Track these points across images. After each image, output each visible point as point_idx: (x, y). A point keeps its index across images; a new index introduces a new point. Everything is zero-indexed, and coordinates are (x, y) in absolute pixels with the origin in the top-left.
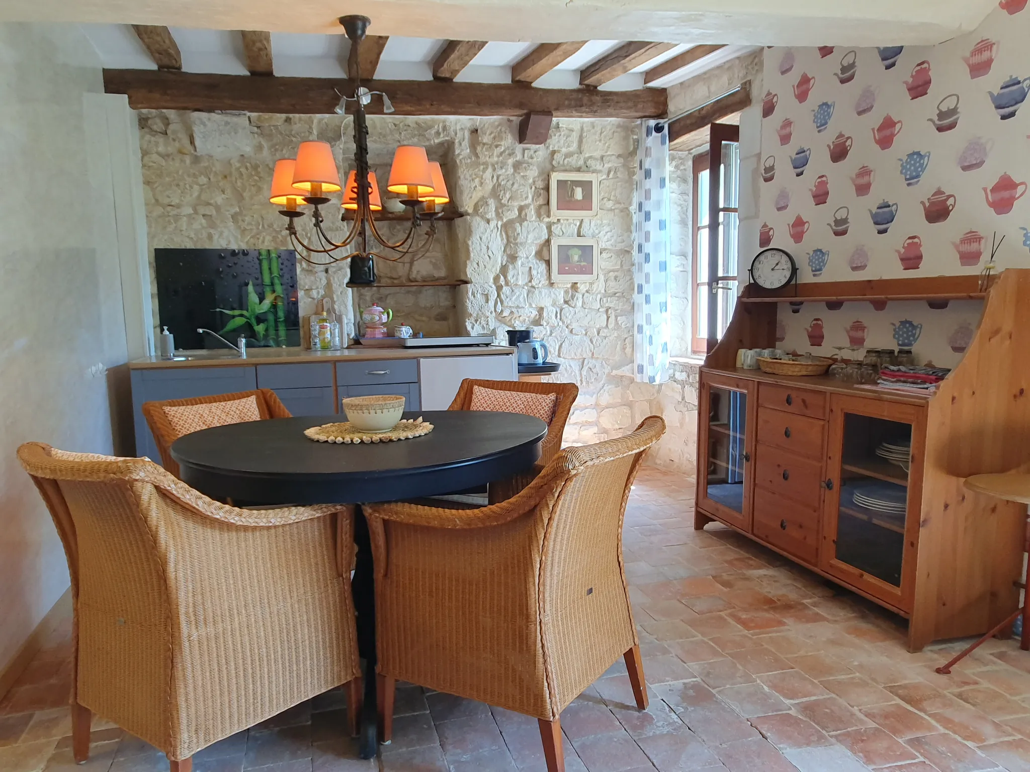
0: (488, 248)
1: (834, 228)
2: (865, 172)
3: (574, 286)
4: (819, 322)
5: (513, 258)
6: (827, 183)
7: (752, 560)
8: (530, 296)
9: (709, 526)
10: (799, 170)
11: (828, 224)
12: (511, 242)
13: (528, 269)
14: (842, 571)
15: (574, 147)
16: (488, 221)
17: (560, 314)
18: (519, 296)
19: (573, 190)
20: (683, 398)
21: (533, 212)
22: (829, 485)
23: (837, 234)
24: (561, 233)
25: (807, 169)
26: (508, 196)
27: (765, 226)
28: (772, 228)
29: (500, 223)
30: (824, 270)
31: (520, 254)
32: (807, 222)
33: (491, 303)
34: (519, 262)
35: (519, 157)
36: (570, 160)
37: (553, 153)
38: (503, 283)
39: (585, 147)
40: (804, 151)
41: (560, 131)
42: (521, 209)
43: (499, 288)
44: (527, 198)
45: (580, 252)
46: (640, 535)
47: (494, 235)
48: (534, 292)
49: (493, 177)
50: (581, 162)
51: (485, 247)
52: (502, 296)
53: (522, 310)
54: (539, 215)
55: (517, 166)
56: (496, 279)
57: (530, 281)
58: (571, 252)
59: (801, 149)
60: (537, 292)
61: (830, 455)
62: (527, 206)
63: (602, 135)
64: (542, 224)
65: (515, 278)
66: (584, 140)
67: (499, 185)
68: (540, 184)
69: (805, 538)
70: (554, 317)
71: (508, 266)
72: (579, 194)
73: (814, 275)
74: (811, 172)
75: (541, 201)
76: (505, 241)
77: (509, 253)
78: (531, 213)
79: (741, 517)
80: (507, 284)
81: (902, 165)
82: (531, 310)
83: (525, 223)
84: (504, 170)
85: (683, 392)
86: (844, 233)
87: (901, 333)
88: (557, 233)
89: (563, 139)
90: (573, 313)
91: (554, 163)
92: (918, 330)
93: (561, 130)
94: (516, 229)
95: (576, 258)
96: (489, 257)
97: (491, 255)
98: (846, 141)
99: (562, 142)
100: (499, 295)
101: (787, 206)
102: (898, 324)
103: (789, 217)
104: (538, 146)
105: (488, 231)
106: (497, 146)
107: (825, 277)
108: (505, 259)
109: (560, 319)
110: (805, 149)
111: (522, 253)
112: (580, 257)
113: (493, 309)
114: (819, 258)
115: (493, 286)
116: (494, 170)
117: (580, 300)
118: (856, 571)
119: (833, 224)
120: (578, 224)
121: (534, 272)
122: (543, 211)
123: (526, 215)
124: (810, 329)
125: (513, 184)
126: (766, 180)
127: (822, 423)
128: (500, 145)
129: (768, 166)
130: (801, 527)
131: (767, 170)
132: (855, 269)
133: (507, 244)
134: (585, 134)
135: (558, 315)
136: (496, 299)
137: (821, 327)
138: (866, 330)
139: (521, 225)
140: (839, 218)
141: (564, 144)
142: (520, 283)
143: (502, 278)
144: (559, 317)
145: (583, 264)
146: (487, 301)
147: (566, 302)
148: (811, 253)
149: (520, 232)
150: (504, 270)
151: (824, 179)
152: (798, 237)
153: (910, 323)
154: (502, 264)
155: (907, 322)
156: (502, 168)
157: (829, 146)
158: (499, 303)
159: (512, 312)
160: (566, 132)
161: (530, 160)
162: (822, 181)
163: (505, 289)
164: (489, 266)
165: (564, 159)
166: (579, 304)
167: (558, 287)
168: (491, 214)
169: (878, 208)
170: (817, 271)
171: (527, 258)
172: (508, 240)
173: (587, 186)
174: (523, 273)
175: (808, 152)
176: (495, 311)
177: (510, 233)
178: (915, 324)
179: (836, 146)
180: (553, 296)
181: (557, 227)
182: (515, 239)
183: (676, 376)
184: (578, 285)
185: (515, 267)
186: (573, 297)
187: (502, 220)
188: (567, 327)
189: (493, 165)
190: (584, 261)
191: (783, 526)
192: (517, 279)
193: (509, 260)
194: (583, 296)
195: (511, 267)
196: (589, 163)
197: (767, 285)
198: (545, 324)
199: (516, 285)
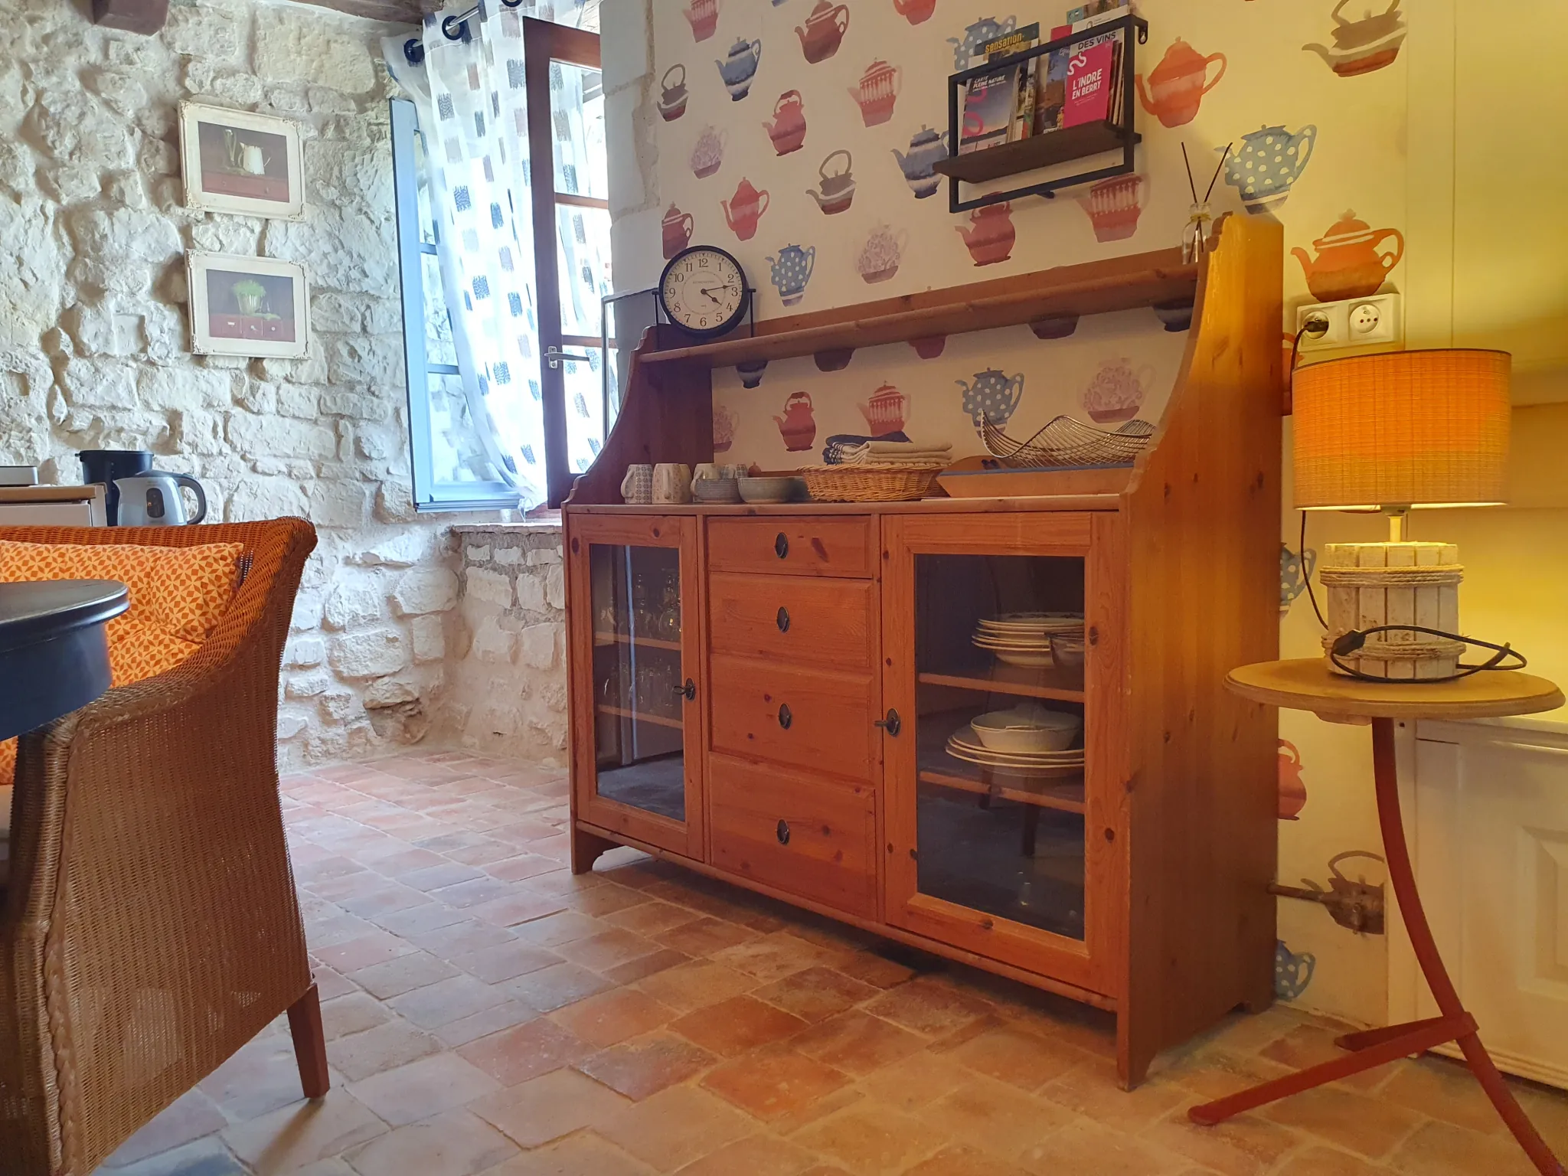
0: (20, 261)
1: (822, 197)
2: (880, 73)
3: (255, 365)
4: (804, 400)
5: (93, 292)
6: (801, 106)
7: (716, 924)
8: (143, 384)
9: (605, 861)
10: (738, 88)
11: (809, 192)
12: (87, 255)
13: (135, 320)
14: (940, 921)
15: (236, 57)
16: (17, 197)
17: (224, 430)
18: (114, 383)
19: (239, 150)
20: (515, 602)
21: (140, 190)
22: (893, 726)
23: (828, 209)
24: (217, 246)
25: (755, 83)
26: (69, 142)
27: (673, 211)
28: (689, 215)
29: (51, 207)
30: (807, 287)
31: (112, 283)
32: (764, 192)
33: (38, 398)
34: (111, 304)
35: (94, 56)
36: (229, 82)
37: (184, 62)
38: (69, 351)
39: (263, 59)
40: (747, 47)
41: (198, 13)
42: (108, 180)
43: (58, 363)
44: (120, 154)
45: (262, 290)
46: (447, 908)
47: (34, 232)
48: (153, 377)
49: (24, 92)
50: (256, 95)
51: (12, 260)
52: (68, 381)
53: (126, 413)
54: (156, 199)
55: (89, 77)
56: (48, 340)
57: (144, 350)
58: (239, 288)
59: (739, 43)
60: (162, 375)
61: (889, 654)
62: (126, 174)
63: (303, 41)
64: (166, 220)
65: (101, 340)
66: (261, 45)
67: (44, 113)
68: (156, 125)
69: (838, 856)
70: (209, 435)
71: (80, 310)
72: (254, 161)
73: (786, 303)
74: (764, 89)
75: (161, 164)
76: (69, 251)
77: (81, 278)
78: (137, 189)
79: (683, 830)
80: (80, 350)
81: (957, 51)
82: (148, 415)
83: (122, 213)
84: (54, 79)
85: (514, 589)
86: (844, 205)
87: (979, 398)
88: (207, 244)
89: (207, 35)
90: (255, 426)
91: (188, 83)
92: (1016, 387)
93: (203, 11)
94: (96, 224)
95: (253, 302)
96: (26, 284)
97: (29, 277)
98: (835, 16)
99: (205, 38)
100: (58, 379)
101: (719, 163)
102: (971, 381)
103: (724, 186)
104: (143, 38)
105: (19, 220)
106: (32, 20)
107: (810, 303)
108: (72, 293)
109: (225, 439)
110: (749, 42)
111: (117, 284)
112: (263, 300)
113: (43, 411)
114: (794, 265)
115: (41, 355)
116: (27, 74)
117: (272, 398)
118: (970, 915)
119: (819, 190)
120: (258, 229)
121: (152, 331)
122: (167, 189)
123: (122, 192)
124: (784, 418)
125: (82, 116)
126: (669, 116)
127: (866, 585)
128: (42, 19)
129: (670, 87)
130: (826, 830)
131: (669, 95)
132: (871, 278)
133: (74, 259)
134: (260, 33)
135: (220, 429)
136: (52, 389)
137: (807, 409)
138: (904, 403)
139: (110, 215)
140: (831, 175)
141: (211, 45)
142: (116, 351)
143: (65, 337)
144: (221, 434)
145: (269, 316)
146: (25, 390)
147: (238, 402)
148: (777, 256)
149: (108, 231)
150: (69, 319)
151: (794, 98)
152: (745, 227)
153: (998, 375)
154: (63, 304)
155: (991, 373)
156: (48, 73)
157: (798, 30)
158: (60, 397)
159: (97, 420)
160: (216, 19)
161: (125, 68)
162: (790, 104)
163: (76, 365)
164: (26, 307)
165: (214, 79)
166: (270, 406)
167: (216, 367)
168: (25, 181)
169: (913, 145)
170: (792, 291)
171: (133, 294)
172: (75, 248)
173: (273, 146)
174: (122, 329)
175: (757, 45)
176: (51, 416)
177: (81, 232)
178: (1008, 375)
179: (814, 28)
180: (204, 386)
181: (206, 231)
182: (97, 248)
183: (497, 558)
184: (265, 363)
185: (98, 312)
186: (253, 390)
187: (58, 200)
188: (243, 457)
189: (24, 64)
190: (272, 313)
191: (783, 836)
192: (107, 342)
193: (83, 297)
194: (278, 388)
195: (88, 312)
196: (275, 97)
197: (694, 324)
198: (187, 449)
199: (105, 356)
